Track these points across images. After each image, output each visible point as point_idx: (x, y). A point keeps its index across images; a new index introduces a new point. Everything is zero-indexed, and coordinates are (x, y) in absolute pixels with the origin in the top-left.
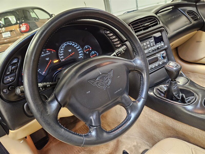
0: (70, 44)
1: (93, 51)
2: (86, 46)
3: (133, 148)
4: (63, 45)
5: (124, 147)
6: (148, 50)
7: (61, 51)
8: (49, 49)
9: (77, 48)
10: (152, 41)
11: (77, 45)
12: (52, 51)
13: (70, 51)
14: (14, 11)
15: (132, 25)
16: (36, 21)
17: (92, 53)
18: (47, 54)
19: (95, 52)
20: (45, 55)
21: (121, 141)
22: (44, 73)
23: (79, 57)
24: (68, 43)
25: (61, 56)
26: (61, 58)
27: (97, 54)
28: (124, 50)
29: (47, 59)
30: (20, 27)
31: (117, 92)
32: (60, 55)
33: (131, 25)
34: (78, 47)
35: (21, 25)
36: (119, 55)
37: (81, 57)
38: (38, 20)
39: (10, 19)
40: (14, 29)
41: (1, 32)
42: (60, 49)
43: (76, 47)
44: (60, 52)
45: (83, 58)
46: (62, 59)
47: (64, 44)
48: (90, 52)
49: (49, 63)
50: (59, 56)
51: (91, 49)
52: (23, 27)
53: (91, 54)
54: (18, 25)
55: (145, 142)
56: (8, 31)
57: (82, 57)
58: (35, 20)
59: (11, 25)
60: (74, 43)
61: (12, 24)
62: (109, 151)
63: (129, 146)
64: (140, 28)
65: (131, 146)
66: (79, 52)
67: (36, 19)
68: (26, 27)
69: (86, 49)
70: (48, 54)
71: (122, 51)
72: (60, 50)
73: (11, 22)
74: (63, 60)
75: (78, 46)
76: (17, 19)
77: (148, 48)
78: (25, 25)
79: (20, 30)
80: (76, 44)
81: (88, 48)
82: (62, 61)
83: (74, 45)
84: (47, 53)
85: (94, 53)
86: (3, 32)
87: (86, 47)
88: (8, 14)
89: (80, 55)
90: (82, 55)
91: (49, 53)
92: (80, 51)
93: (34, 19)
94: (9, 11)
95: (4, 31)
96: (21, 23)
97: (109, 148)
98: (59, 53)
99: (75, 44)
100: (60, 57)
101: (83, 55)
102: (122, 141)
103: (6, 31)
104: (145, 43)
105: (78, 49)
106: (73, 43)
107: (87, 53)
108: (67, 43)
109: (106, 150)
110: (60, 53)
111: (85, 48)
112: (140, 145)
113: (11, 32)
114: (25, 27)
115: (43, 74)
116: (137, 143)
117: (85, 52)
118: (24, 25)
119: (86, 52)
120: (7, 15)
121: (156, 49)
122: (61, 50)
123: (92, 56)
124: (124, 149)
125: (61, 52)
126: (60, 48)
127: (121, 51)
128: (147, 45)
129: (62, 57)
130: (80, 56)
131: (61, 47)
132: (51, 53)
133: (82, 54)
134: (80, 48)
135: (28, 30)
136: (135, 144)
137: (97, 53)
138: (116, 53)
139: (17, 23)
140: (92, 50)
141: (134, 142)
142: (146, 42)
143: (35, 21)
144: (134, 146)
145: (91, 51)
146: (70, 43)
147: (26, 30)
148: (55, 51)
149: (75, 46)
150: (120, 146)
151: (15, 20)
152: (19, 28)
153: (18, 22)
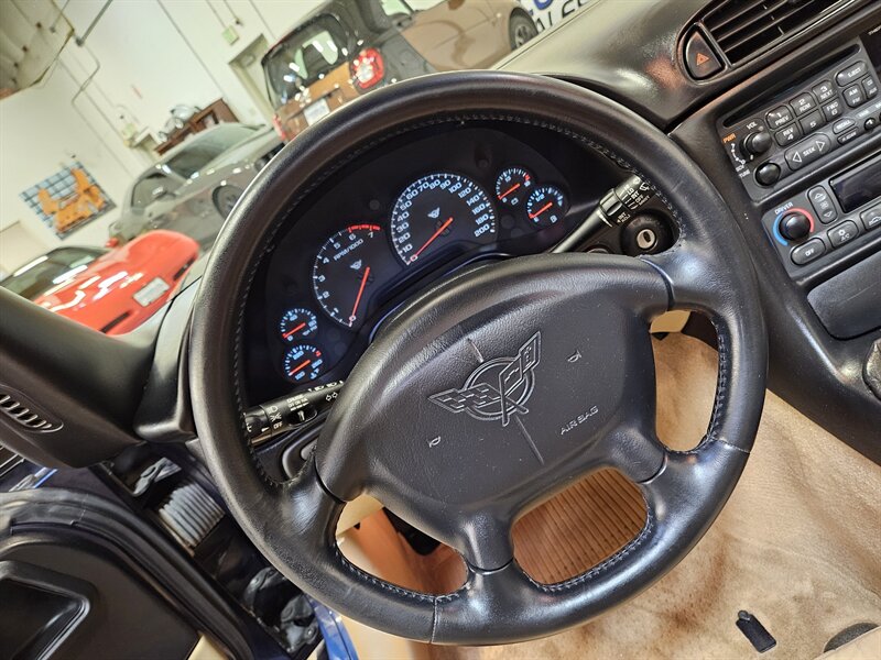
0: (433, 186)
1: (539, 188)
2: (505, 174)
3: (793, 609)
4: (405, 200)
5: (748, 594)
6: (830, 134)
7: (398, 224)
8: (356, 227)
9: (462, 195)
10: (855, 72)
11: (461, 181)
12: (368, 230)
13: (435, 214)
14: (325, 12)
15: (708, 24)
16: (406, 28)
17: (533, 202)
18: (351, 248)
19: (546, 193)
20: (345, 252)
21: (734, 567)
22: (353, 318)
23: (478, 233)
24: (423, 182)
25: (402, 246)
26: (404, 253)
27: (560, 198)
28: (641, 192)
29: (357, 266)
30: (353, 71)
31: (574, 424)
32: (398, 242)
33: (701, 25)
34: (467, 191)
35: (356, 62)
36: (620, 217)
37: (485, 228)
38: (410, 18)
39: (320, 48)
40: (337, 86)
41: (302, 106)
42: (396, 217)
43: (459, 191)
44: (395, 229)
45: (492, 231)
46: (408, 255)
47: (408, 193)
48: (525, 194)
49: (362, 279)
50: (397, 247)
51: (527, 184)
52: (363, 67)
53: (530, 204)
54: (347, 64)
55: (859, 587)
56: (319, 100)
57: (491, 227)
58: (400, 24)
59: (328, 69)
60: (449, 178)
61: (329, 64)
62: (673, 601)
63: (773, 597)
64: (767, 20)
65: (783, 598)
66: (475, 211)
67: (404, 17)
68: (372, 64)
69: (505, 186)
70: (355, 245)
71: (633, 196)
72: (396, 222)
73: (323, 58)
74: (414, 258)
75: (465, 186)
76: (341, 41)
77: (828, 120)
78: (368, 57)
79: (356, 82)
80: (459, 178)
81: (517, 179)
82: (408, 263)
83: (450, 187)
84: (354, 241)
85: (542, 197)
86: (307, 106)
87: (506, 176)
88: (309, 29)
89: (479, 222)
90: (488, 221)
91: (359, 243)
92: (475, 205)
93: (395, 22)
94: (309, 18)
95: (309, 101)
96: (355, 54)
97: (677, 591)
98: (393, 233)
99: (454, 182)
100: (400, 248)
101: (492, 218)
102: (741, 567)
103: (316, 98)
104: (802, 101)
105: (468, 197)
106: (442, 180)
107: (515, 201)
108: (418, 185)
109: (664, 597)
110: (398, 235)
111: (503, 182)
112: (834, 596)
113: (329, 100)
114: (371, 68)
115: (350, 325)
116: (818, 586)
117: (505, 200)
118: (365, 60)
119: (509, 200)
120: (308, 37)
121: (870, 122)
122: (400, 218)
123: (533, 213)
124: (744, 607)
125: (402, 228)
126: (395, 213)
127: (630, 196)
128: (819, 104)
129: (406, 249)
130: (482, 225)
131: (398, 210)
132: (366, 238)
133: (490, 215)
134: (477, 193)
135: (381, 76)
136: (807, 588)
137: (557, 196)
138: (606, 213)
139: (341, 59)
140: (537, 184)
141: (801, 580)
142: (816, 92)
143: (400, 30)
144: (798, 599)
145: (530, 191)
146: (430, 181)
147: (375, 76)
148: (378, 228)
149: (452, 190)
150: (726, 587)
151: (335, 49)
152: (351, 75)
153: (345, 52)
